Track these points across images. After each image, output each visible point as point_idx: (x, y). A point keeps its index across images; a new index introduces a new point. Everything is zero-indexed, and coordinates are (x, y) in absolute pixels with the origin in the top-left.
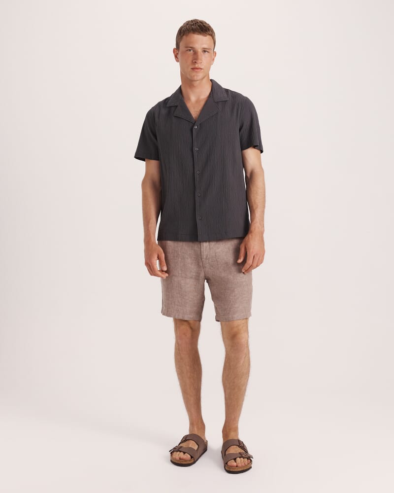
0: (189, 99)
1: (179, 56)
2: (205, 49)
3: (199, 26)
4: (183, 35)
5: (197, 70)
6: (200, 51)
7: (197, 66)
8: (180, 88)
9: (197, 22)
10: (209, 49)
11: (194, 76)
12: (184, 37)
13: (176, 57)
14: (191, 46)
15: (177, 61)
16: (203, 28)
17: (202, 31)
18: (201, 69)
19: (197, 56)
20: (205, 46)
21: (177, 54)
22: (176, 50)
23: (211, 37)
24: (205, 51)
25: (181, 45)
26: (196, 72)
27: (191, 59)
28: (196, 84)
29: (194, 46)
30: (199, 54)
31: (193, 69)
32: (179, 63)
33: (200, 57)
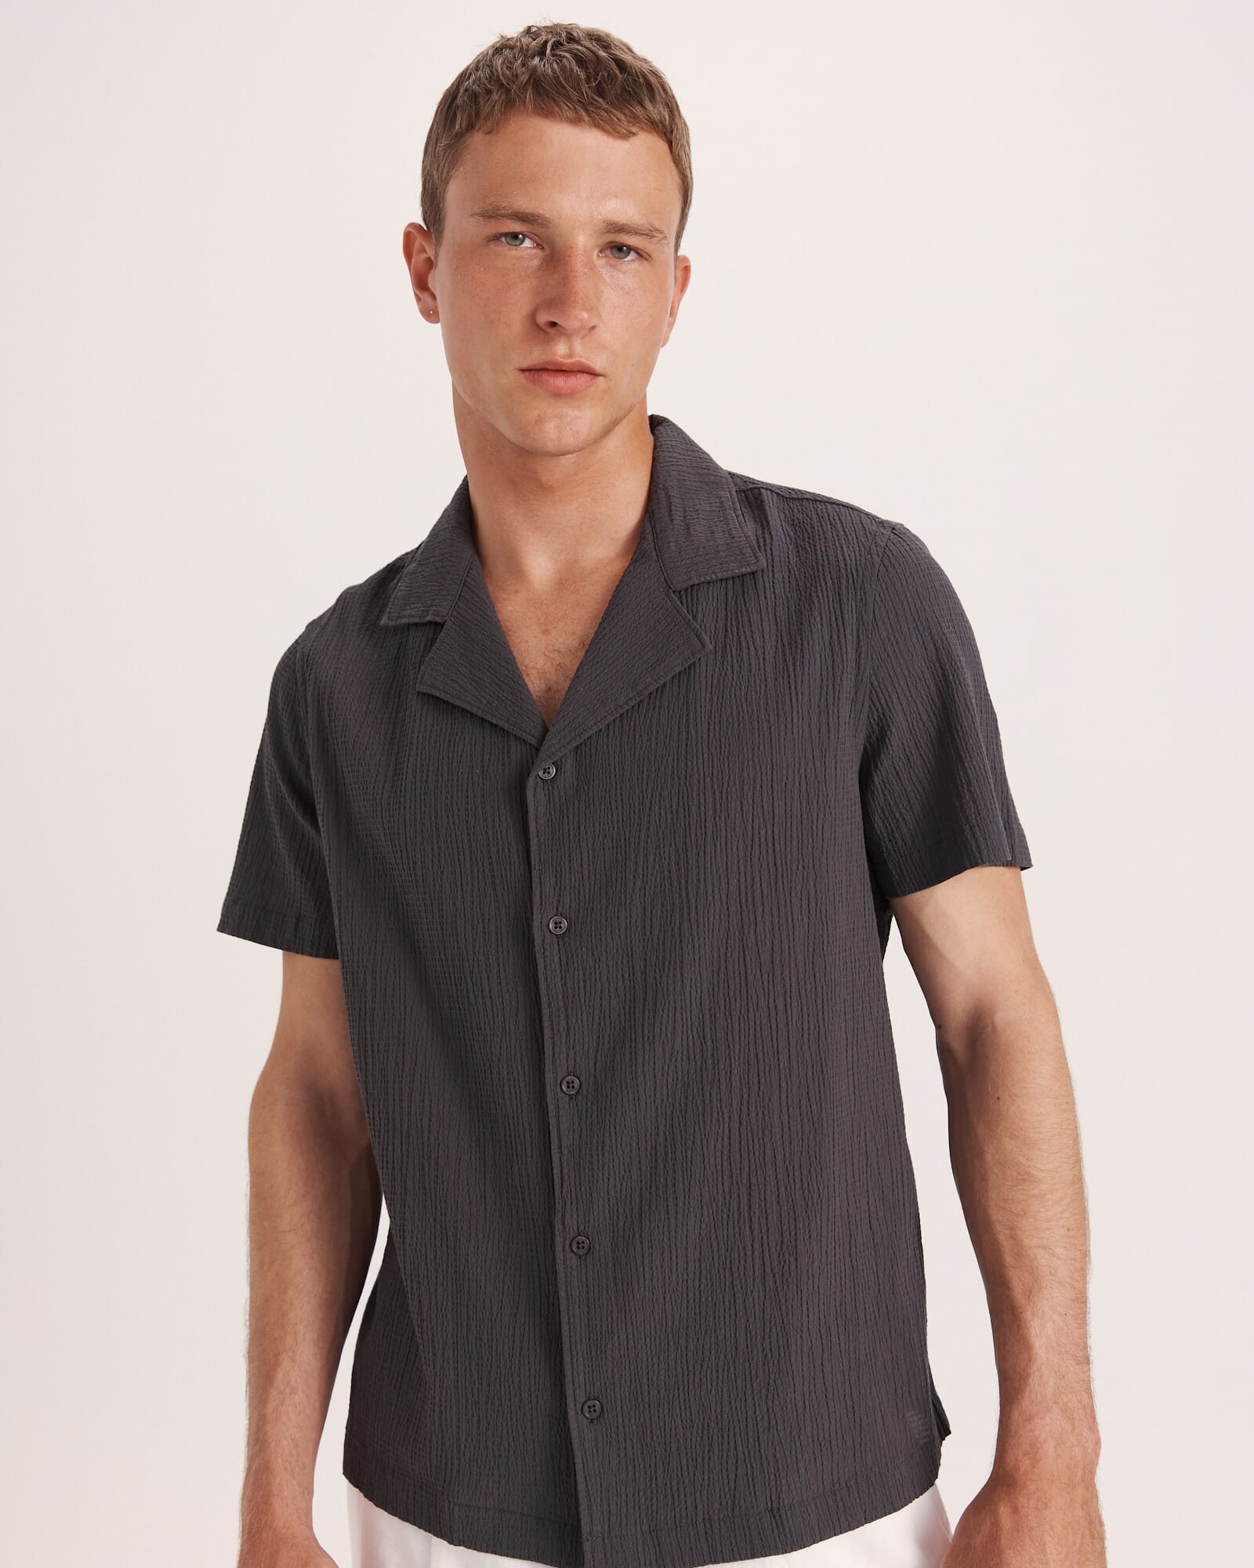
0: (517, 571)
1: (439, 281)
2: (621, 229)
3: (580, 60)
4: (471, 127)
5: (560, 382)
6: (583, 242)
7: (560, 350)
8: (463, 500)
9: (571, 38)
10: (649, 233)
11: (540, 420)
12: (477, 139)
13: (421, 284)
14: (522, 204)
15: (430, 314)
16: (612, 77)
17: (600, 91)
18: (593, 374)
19: (566, 281)
20: (623, 210)
21: (430, 264)
22: (419, 241)
23: (662, 146)
24: (619, 249)
25: (454, 195)
26: (557, 394)
27: (520, 301)
28: (554, 471)
29: (544, 209)
30: (578, 264)
31: (534, 371)
32: (436, 330)
33: (582, 285)
